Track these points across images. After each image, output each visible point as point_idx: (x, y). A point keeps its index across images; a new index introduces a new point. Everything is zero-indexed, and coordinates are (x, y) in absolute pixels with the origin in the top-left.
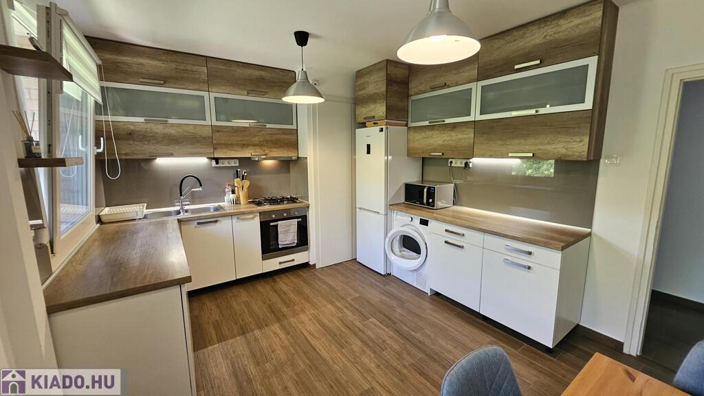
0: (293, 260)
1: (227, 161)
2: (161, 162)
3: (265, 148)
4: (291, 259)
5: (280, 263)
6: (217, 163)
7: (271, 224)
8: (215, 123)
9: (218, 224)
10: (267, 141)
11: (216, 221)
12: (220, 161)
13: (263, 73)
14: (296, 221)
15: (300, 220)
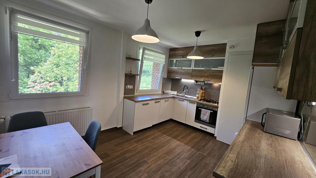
0: (207, 129)
1: (200, 82)
2: (184, 80)
3: (209, 78)
4: (206, 128)
5: (201, 127)
6: (197, 83)
7: (199, 108)
8: (194, 68)
9: (184, 102)
10: (210, 75)
11: (183, 101)
12: (198, 82)
13: (214, 48)
14: (209, 111)
15: (212, 112)
